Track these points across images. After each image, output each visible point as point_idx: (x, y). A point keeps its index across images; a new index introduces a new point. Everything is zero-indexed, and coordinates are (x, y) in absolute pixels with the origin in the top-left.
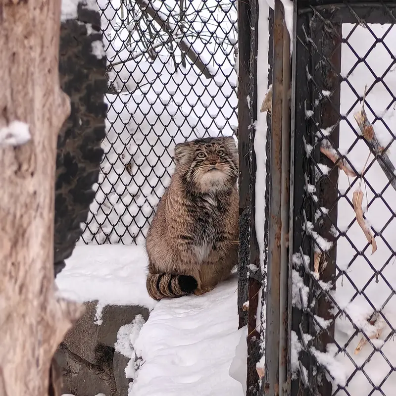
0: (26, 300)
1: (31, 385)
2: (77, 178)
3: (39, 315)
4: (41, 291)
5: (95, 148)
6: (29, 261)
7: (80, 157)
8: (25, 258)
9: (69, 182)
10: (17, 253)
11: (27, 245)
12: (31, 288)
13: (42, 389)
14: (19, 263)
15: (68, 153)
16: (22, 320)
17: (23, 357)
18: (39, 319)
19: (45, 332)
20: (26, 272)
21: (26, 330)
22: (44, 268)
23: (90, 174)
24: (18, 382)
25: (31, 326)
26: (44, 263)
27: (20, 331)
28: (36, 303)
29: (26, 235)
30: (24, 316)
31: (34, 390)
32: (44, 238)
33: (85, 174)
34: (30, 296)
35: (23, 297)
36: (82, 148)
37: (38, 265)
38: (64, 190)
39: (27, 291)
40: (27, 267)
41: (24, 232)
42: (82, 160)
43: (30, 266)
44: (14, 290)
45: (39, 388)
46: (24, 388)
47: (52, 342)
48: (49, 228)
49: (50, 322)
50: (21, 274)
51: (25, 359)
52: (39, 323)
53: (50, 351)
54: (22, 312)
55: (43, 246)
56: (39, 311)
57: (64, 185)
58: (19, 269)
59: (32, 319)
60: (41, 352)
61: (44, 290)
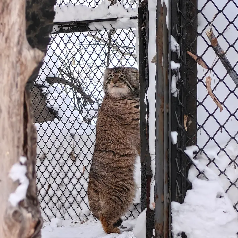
0: (9, 47)
1: (13, 98)
2: (40, 28)
3: (17, 57)
4: (18, 43)
5: (51, 10)
6: (11, 23)
7: (41, 15)
8: (8, 21)
9: (35, 30)
10: (3, 18)
11: (9, 13)
12: (12, 40)
13: (19, 102)
14: (5, 24)
15: (34, 12)
16: (7, 58)
17: (8, 81)
18: (18, 60)
19: (21, 68)
20: (9, 30)
21: (10, 65)
22: (20, 29)
23: (48, 26)
24: (6, 95)
25: (13, 63)
26: (20, 26)
27: (6, 66)
28: (15, 50)
29: (9, 7)
30: (8, 56)
31: (15, 101)
32: (19, 11)
33: (44, 26)
34: (12, 45)
35: (8, 45)
36: (42, 9)
37: (17, 27)
38: (32, 35)
39: (10, 41)
40: (10, 27)
41: (8, 5)
42: (43, 17)
43: (12, 26)
44: (2, 40)
45: (18, 101)
46: (9, 99)
47: (25, 74)
48: (23, 6)
49: (24, 62)
50: (6, 31)
51: (9, 82)
52: (17, 62)
53: (24, 79)
54: (7, 54)
55: (19, 16)
56: (17, 55)
57: (32, 32)
58: (5, 28)
59: (13, 58)
60: (19, 79)
61: (20, 43)
